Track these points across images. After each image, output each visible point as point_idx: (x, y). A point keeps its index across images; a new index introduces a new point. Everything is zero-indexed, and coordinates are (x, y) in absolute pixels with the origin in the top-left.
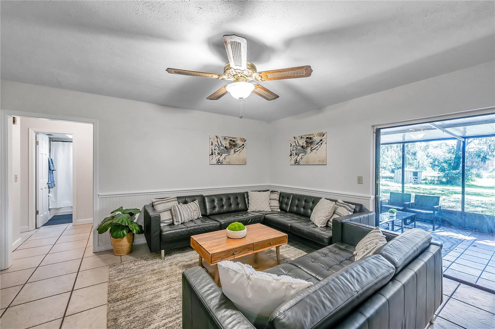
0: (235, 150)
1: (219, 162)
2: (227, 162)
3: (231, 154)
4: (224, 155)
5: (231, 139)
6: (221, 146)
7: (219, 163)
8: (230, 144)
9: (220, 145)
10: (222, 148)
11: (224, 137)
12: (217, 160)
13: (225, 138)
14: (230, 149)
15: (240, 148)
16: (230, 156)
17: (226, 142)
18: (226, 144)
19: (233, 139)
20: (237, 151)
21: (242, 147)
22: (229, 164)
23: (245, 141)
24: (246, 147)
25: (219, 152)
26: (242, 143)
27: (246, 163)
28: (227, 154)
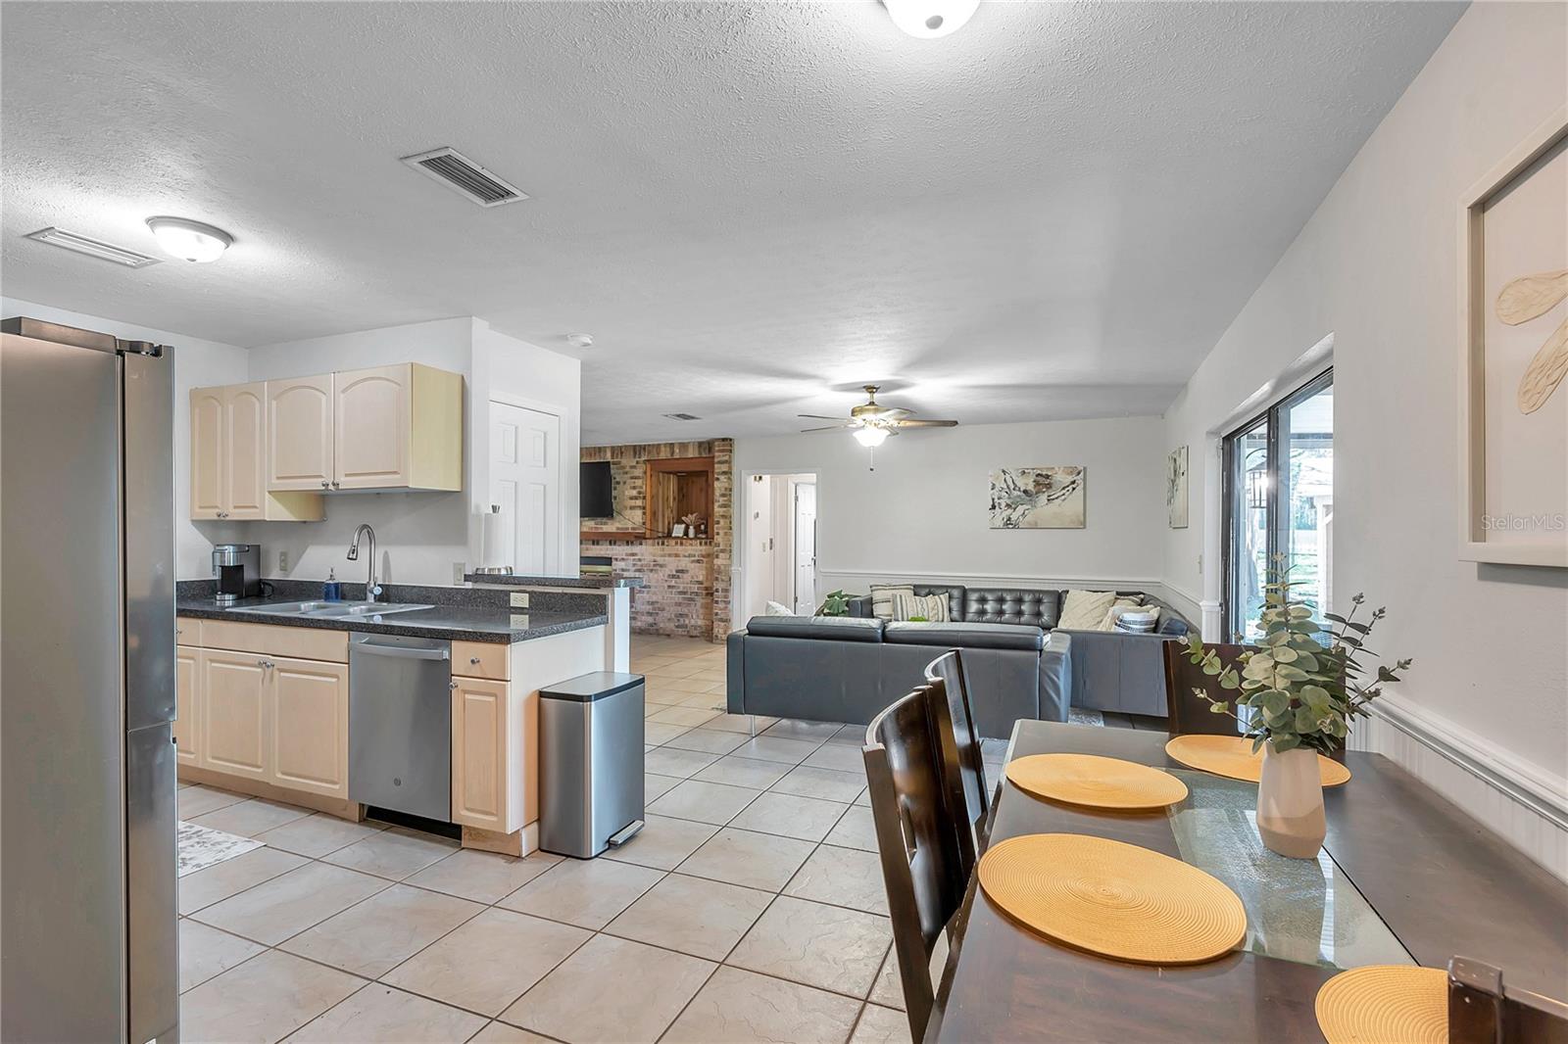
0: (1049, 496)
1: (1008, 522)
2: (1030, 524)
3: (1039, 504)
4: (1020, 509)
5: (1039, 472)
6: (1014, 489)
7: (1011, 526)
8: (1037, 483)
9: (1012, 487)
10: (1017, 493)
11: (1021, 470)
12: (1006, 520)
13: (1024, 472)
14: (1036, 494)
15: (1063, 492)
16: (1035, 510)
17: (1026, 481)
18: (1027, 484)
19: (1044, 472)
20: (1057, 498)
21: (1070, 488)
22: (1034, 527)
23: (1079, 473)
24: (1082, 486)
25: (1009, 502)
26: (1070, 479)
27: (1083, 525)
28: (1029, 507)
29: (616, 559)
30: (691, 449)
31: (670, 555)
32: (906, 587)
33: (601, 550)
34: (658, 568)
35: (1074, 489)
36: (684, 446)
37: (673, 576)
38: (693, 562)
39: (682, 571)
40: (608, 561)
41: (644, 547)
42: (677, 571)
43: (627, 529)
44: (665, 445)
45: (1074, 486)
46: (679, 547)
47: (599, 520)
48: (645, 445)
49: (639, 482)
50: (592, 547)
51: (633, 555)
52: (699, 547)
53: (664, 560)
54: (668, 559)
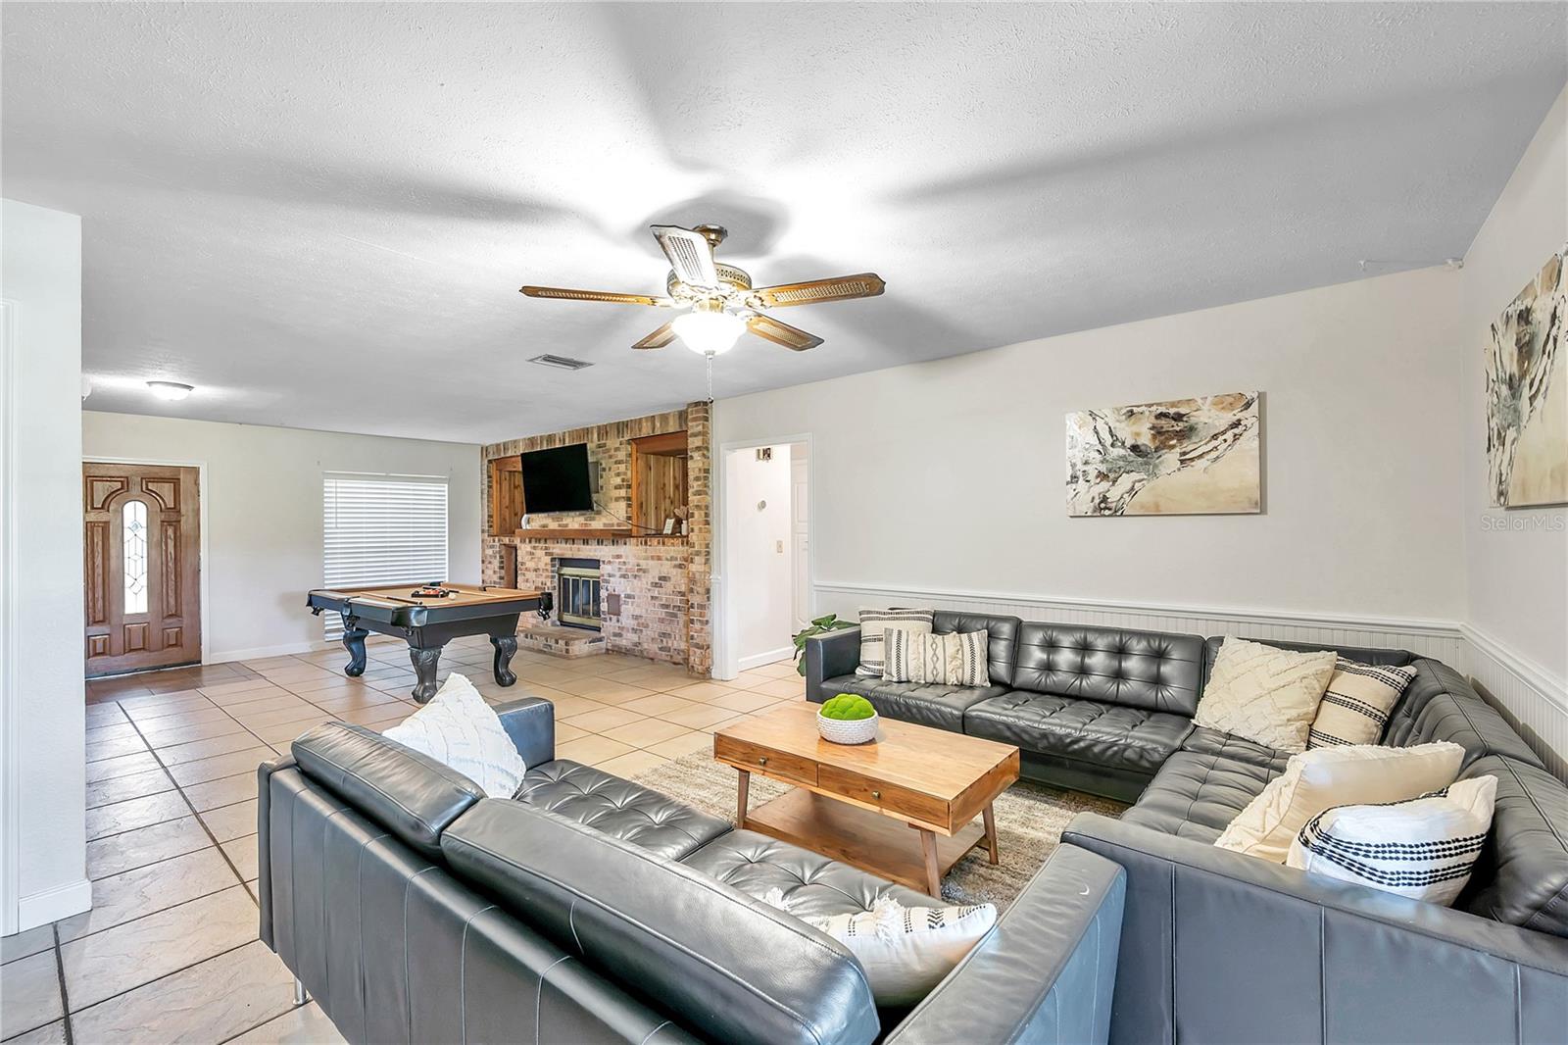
0: (1184, 454)
1: (1103, 505)
2: (1142, 507)
3: (1163, 470)
4: (1127, 480)
5: (1162, 409)
6: (1112, 445)
7: (1107, 512)
8: (1159, 432)
9: (1109, 441)
10: (1118, 451)
11: (1124, 411)
12: (1097, 501)
13: (1131, 413)
14: (1157, 450)
15: (1214, 443)
16: (1155, 482)
17: (1135, 428)
18: (1138, 434)
19: (1172, 411)
20: (1201, 456)
21: (1229, 435)
22: (1156, 513)
23: (1248, 405)
24: (1255, 430)
25: (1103, 468)
26: (1229, 417)
27: (1261, 507)
28: (1142, 476)
29: (604, 562)
30: (671, 423)
31: (652, 558)
32: (918, 616)
33: (590, 551)
34: (640, 573)
35: (1236, 437)
36: (664, 418)
37: (655, 585)
38: (675, 566)
39: (663, 578)
40: (595, 564)
41: (628, 547)
42: (660, 578)
43: (613, 525)
44: (646, 418)
45: (1236, 431)
46: (662, 548)
48: (627, 422)
49: (622, 468)
50: (582, 546)
51: (618, 557)
53: (647, 564)
54: (651, 562)
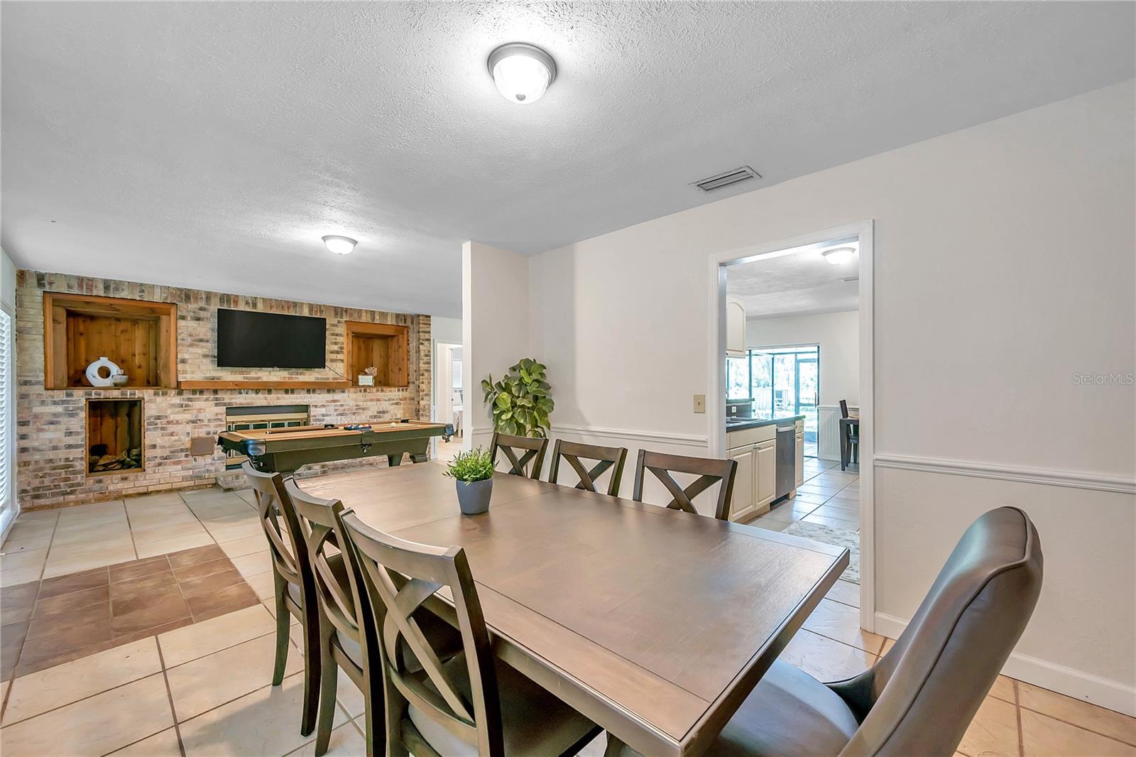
29: (316, 406)
30: (389, 319)
31: (372, 400)
33: (297, 398)
34: (360, 411)
36: (383, 315)
38: (393, 404)
39: (384, 412)
40: (305, 408)
41: (345, 395)
42: (379, 412)
43: (328, 379)
46: (380, 394)
47: (294, 370)
48: (347, 309)
49: (340, 339)
50: (286, 396)
51: (334, 401)
52: (397, 393)
53: (367, 405)
54: (369, 403)
